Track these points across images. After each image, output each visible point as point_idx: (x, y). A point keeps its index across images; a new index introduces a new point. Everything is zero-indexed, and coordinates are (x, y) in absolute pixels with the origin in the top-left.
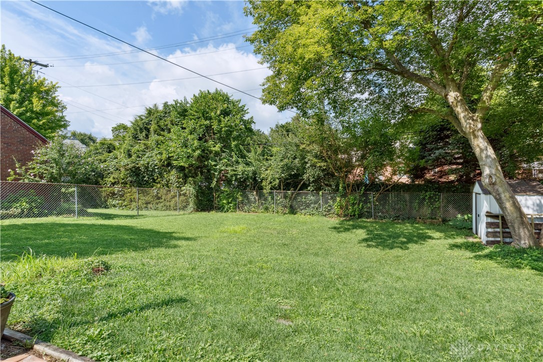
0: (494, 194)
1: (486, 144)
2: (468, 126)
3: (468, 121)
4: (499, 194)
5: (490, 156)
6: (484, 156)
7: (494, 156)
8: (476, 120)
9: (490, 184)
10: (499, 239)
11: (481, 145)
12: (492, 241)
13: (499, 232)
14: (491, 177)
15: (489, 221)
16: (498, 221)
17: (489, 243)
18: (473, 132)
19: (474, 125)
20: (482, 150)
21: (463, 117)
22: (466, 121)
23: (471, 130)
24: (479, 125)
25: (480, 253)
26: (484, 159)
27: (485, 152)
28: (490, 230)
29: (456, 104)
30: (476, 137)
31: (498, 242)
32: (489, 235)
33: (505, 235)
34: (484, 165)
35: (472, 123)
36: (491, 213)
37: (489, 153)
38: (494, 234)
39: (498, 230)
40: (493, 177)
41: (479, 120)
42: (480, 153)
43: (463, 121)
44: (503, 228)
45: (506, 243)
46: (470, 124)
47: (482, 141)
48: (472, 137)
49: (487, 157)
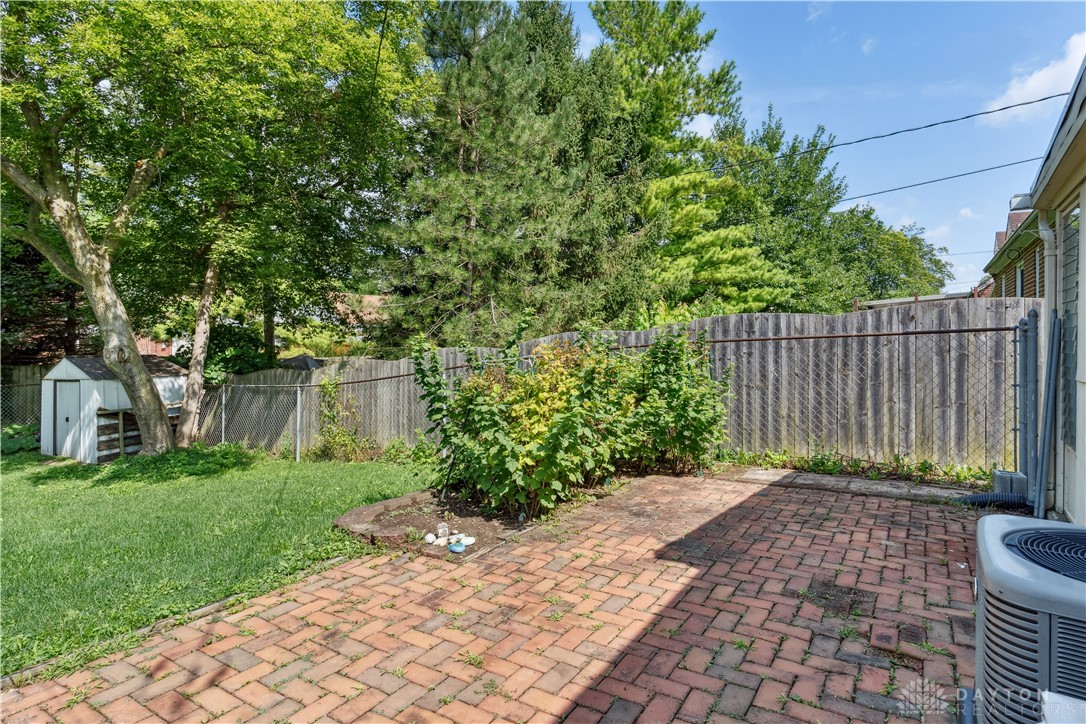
0: (125, 377)
1: (115, 297)
2: (88, 264)
3: (89, 256)
4: (131, 378)
5: (120, 316)
6: (110, 316)
7: (125, 316)
8: (103, 257)
9: (120, 362)
10: (117, 450)
11: (108, 298)
12: (106, 456)
13: (118, 439)
14: (121, 350)
15: (103, 423)
16: (117, 422)
17: (102, 460)
18: (97, 275)
19: (99, 264)
20: (107, 307)
21: (81, 248)
22: (84, 256)
23: (94, 273)
24: (107, 266)
25: (96, 478)
26: (111, 321)
27: (113, 309)
28: (103, 438)
29: (69, 222)
30: (99, 283)
31: (117, 455)
32: (102, 447)
33: (127, 441)
34: (112, 331)
35: (96, 259)
36: (105, 410)
37: (119, 312)
38: (109, 444)
39: (116, 436)
40: (126, 350)
41: (107, 257)
42: (105, 311)
43: (78, 253)
44: (125, 431)
45: (130, 454)
46: (93, 261)
47: (109, 291)
48: (94, 284)
49: (116, 317)
